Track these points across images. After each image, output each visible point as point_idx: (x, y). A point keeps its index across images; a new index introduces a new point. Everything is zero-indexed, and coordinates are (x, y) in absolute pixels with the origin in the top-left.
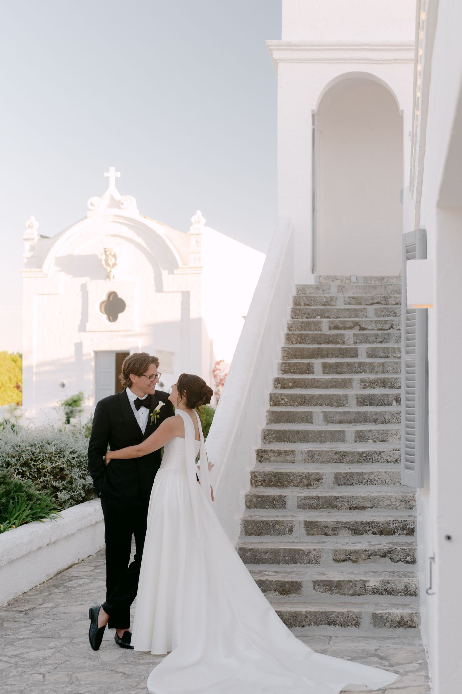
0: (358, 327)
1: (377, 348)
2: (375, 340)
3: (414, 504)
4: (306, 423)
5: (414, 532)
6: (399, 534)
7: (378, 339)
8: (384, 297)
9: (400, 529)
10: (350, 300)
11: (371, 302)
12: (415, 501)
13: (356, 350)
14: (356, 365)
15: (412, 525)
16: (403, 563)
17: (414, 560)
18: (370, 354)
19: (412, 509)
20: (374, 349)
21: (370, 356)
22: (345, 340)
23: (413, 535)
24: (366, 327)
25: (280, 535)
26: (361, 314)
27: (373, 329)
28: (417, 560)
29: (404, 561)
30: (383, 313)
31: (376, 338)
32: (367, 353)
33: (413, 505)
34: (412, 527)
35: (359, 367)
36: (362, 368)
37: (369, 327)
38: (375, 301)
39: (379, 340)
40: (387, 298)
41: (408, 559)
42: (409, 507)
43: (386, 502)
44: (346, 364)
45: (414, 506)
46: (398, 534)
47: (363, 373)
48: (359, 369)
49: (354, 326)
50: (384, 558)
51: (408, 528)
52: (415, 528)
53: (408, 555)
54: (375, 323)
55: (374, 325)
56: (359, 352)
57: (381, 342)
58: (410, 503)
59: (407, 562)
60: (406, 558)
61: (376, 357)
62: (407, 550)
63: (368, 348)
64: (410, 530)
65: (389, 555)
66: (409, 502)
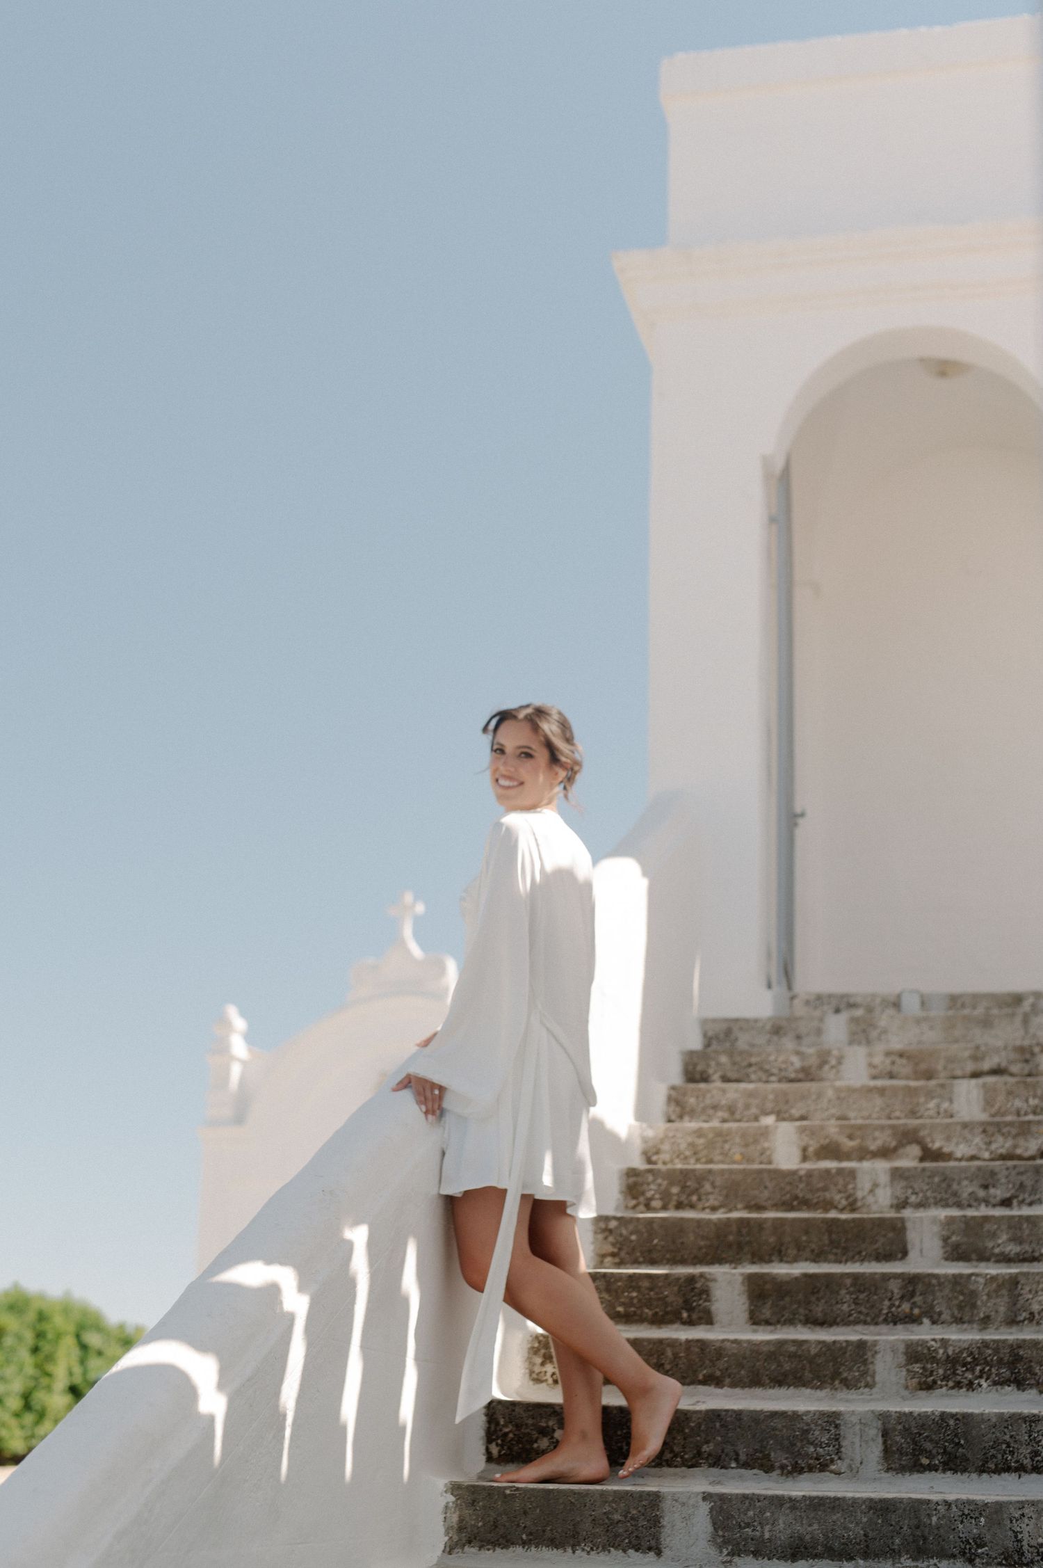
0: (915, 1150)
1: (986, 1219)
2: (981, 1193)
4: (631, 1552)
7: (992, 1191)
8: (1021, 1050)
10: (893, 1063)
11: (970, 1067)
13: (898, 1228)
14: (894, 1286)
18: (956, 1247)
20: (973, 1226)
21: (956, 1253)
22: (859, 1194)
24: (946, 1150)
26: (932, 1104)
27: (973, 1158)
30: (1018, 1103)
31: (986, 1187)
32: (945, 1240)
35: (908, 1295)
36: (918, 1299)
37: (961, 1150)
38: (986, 1066)
39: (998, 1193)
40: (1033, 1054)
44: (848, 1281)
47: (926, 1321)
48: (906, 1307)
49: (900, 1145)
54: (984, 1131)
55: (978, 1140)
56: (912, 1236)
57: (1006, 1203)
61: (983, 1257)
63: (950, 1221)
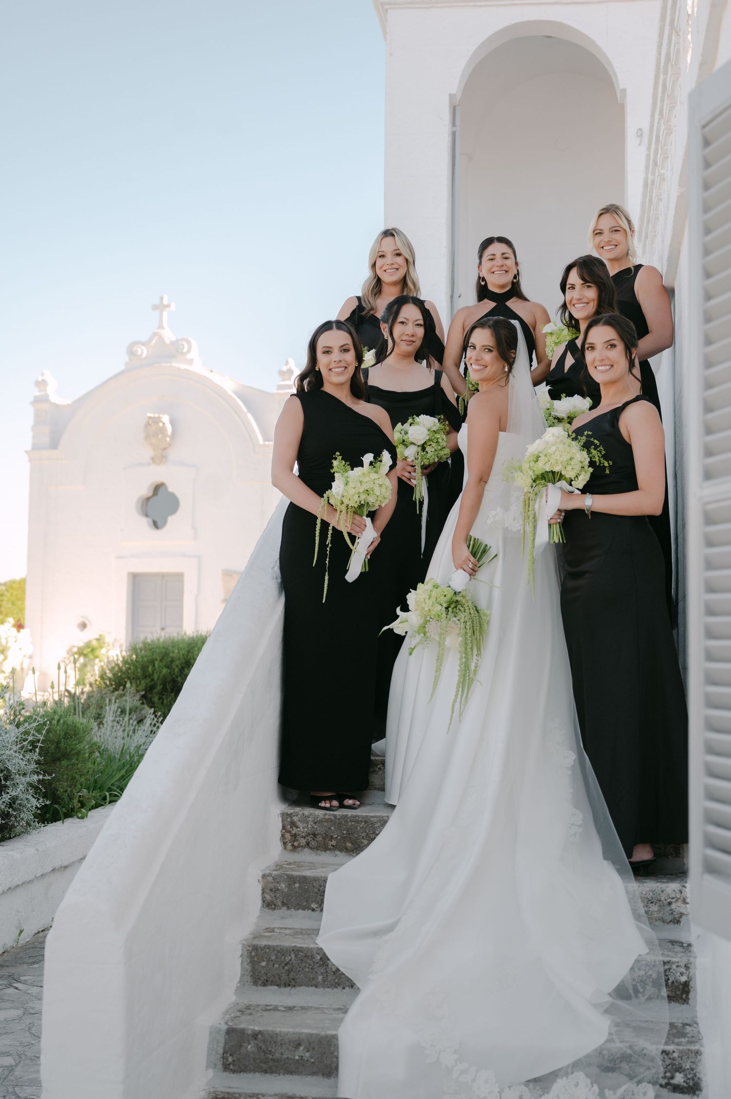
3: (683, 911)
5: (688, 993)
12: (685, 901)
15: (682, 974)
16: (665, 1090)
17: (694, 1084)
19: (678, 922)
23: (686, 1001)
25: (340, 988)
28: (703, 1084)
29: (667, 1084)
33: (681, 915)
34: (683, 979)
41: (679, 1079)
42: (670, 918)
45: (683, 917)
51: (673, 982)
52: (691, 984)
53: (679, 1069)
58: (673, 906)
59: (676, 1089)
60: (672, 1078)
62: (675, 1055)
64: (677, 987)
66: (670, 904)
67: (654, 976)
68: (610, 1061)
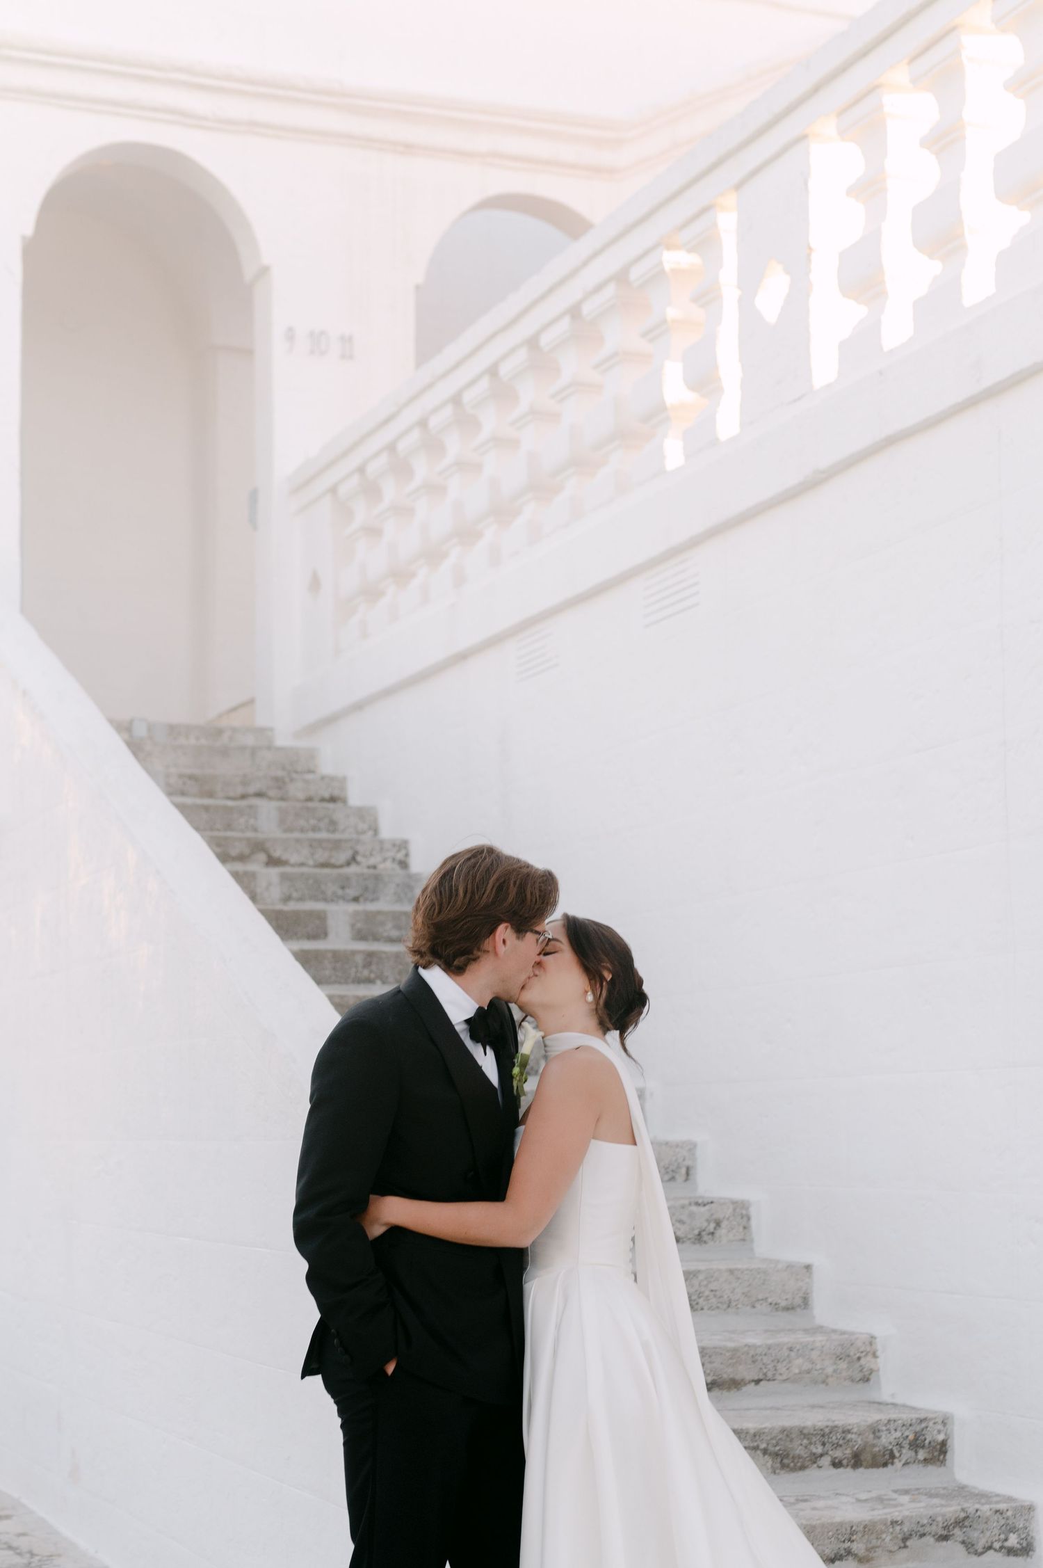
0: (262, 857)
1: (379, 913)
2: (340, 892)
3: (873, 1366)
5: (945, 1453)
6: (906, 1464)
7: (347, 891)
8: (276, 779)
9: (907, 1446)
10: (184, 784)
11: (240, 790)
12: (875, 1356)
13: (321, 917)
14: (359, 959)
15: (939, 1432)
16: (1000, 1554)
17: (1028, 1545)
18: (359, 931)
19: (868, 1380)
20: (370, 917)
21: (360, 936)
22: (259, 890)
23: (943, 1462)
24: (284, 857)
26: (242, 820)
27: (302, 864)
28: (1036, 1544)
29: (1001, 1548)
30: (302, 823)
31: (343, 888)
32: (353, 926)
33: (871, 1371)
34: (941, 1437)
35: (367, 965)
36: (374, 967)
37: (294, 859)
38: (251, 789)
39: (352, 892)
40: (284, 783)
41: (1013, 1541)
42: (859, 1376)
43: (799, 1364)
44: (330, 955)
45: (873, 1374)
46: (903, 1462)
47: (379, 982)
48: (366, 973)
49: (253, 853)
50: (945, 1543)
51: (930, 1443)
52: (949, 1443)
53: (1013, 1530)
54: (311, 846)
55: (306, 851)
56: (331, 923)
57: (356, 899)
58: (863, 1361)
59: (1011, 1552)
60: (1006, 1540)
61: (376, 938)
62: (1009, 1513)
63: (356, 913)
64: (934, 1447)
65: (957, 1531)
66: (859, 1358)
67: (911, 1437)
68: (944, 1528)
